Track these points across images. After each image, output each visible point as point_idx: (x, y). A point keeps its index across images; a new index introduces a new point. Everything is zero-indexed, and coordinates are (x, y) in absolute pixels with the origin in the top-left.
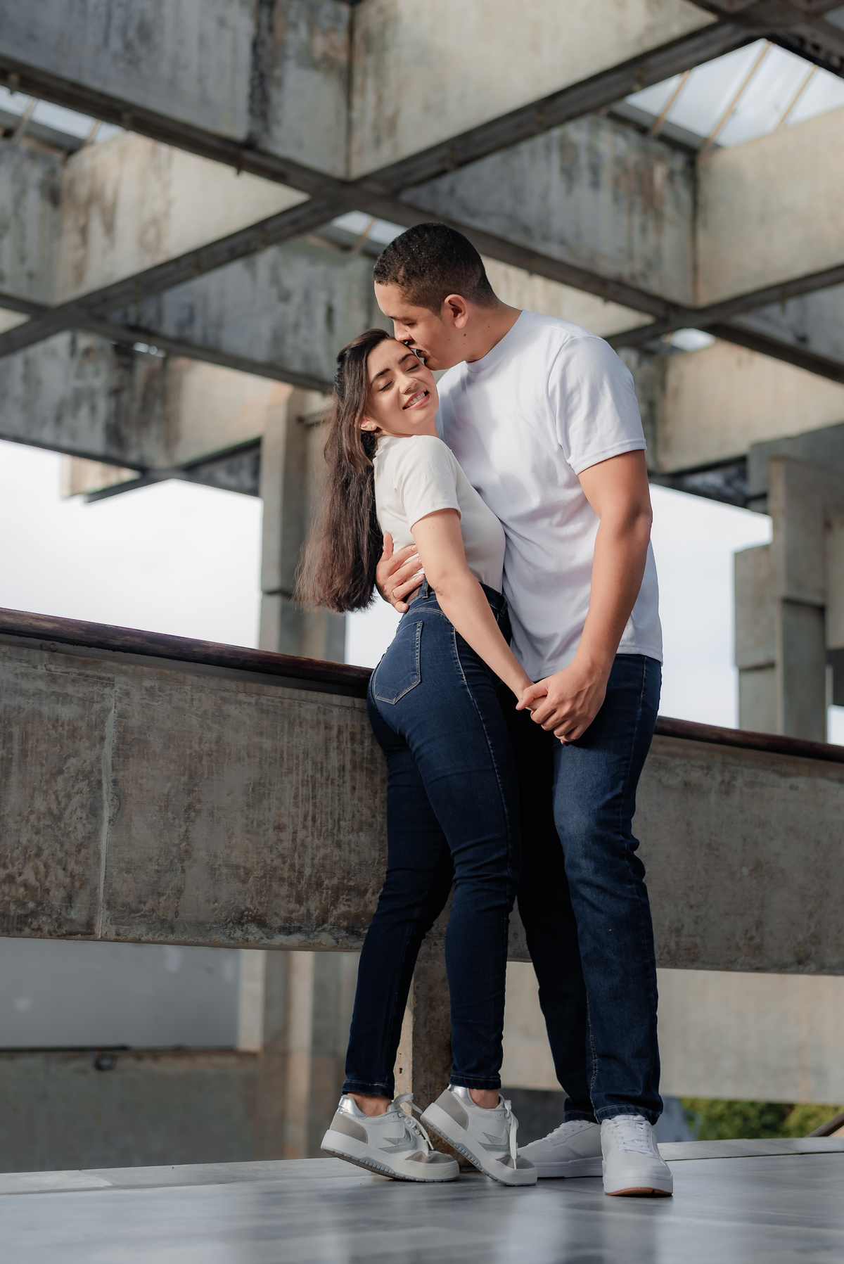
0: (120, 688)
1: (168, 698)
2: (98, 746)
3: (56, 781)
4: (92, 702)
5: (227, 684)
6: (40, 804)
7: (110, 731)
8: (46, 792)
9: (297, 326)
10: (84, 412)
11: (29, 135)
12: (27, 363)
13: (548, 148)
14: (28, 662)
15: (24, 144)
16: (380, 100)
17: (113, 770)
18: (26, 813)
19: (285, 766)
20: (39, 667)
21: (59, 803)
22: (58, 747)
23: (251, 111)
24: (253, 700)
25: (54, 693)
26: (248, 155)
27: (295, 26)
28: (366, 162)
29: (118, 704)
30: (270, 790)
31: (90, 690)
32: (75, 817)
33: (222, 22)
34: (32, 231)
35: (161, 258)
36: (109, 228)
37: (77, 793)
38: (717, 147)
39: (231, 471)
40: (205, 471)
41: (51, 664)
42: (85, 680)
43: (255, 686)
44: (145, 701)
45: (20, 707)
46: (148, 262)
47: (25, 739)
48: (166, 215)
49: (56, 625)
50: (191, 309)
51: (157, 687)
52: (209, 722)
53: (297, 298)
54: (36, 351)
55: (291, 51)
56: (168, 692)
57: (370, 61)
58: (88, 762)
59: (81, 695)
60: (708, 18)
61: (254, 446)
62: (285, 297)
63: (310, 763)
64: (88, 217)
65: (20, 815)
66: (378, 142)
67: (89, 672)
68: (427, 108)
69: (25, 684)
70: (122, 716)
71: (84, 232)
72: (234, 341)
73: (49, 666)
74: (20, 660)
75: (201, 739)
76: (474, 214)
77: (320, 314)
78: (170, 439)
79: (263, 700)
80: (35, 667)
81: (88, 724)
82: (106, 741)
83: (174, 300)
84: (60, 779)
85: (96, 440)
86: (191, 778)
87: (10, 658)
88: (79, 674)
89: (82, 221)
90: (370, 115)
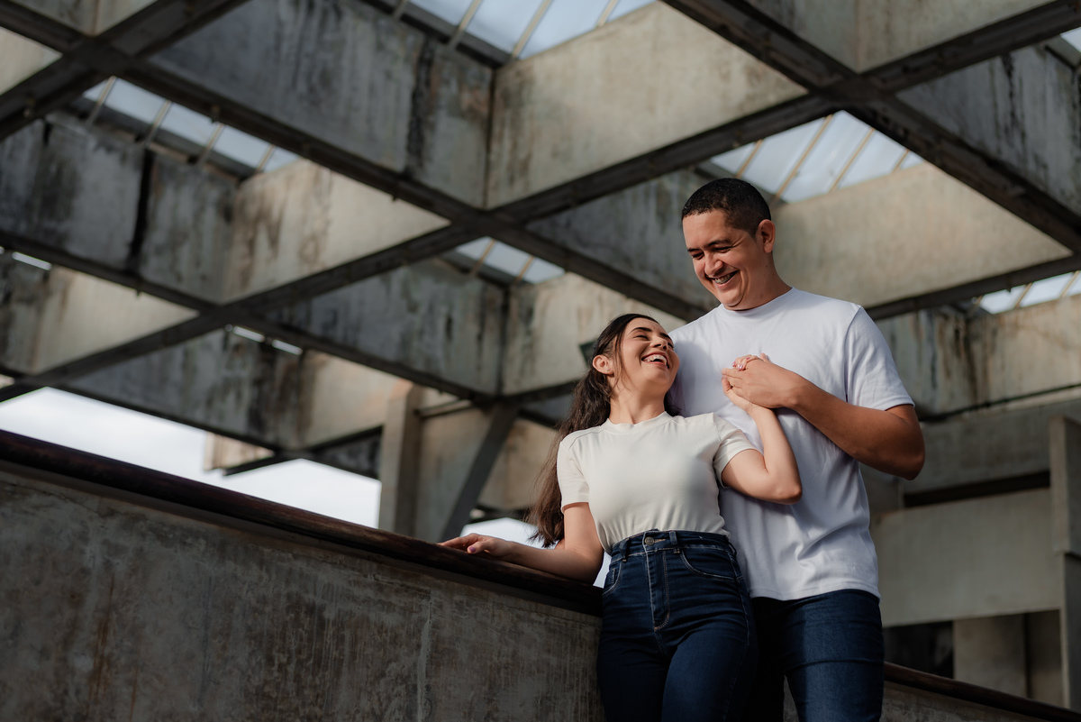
0: (435, 601)
1: (473, 612)
2: (415, 653)
3: (379, 683)
4: (412, 612)
5: (523, 603)
6: (365, 704)
7: (425, 640)
8: (370, 693)
9: (421, 333)
10: (231, 398)
11: (210, 162)
12: (186, 354)
13: (647, 194)
14: (360, 571)
15: (205, 170)
16: (515, 146)
17: (427, 676)
18: (353, 712)
19: (568, 683)
20: (369, 576)
21: (381, 704)
22: (382, 652)
23: (409, 149)
24: (543, 620)
25: (380, 601)
26: (404, 185)
27: (447, 82)
28: (502, 195)
29: (433, 616)
30: (555, 704)
31: (410, 600)
32: (393, 718)
33: (388, 75)
34: (208, 241)
35: (317, 268)
36: (274, 241)
37: (396, 696)
38: (782, 203)
39: (352, 455)
40: (330, 453)
41: (379, 574)
42: (406, 591)
43: (544, 606)
44: (455, 614)
45: (351, 612)
46: (306, 271)
47: (354, 643)
48: (325, 233)
49: (385, 539)
50: (335, 313)
51: (465, 601)
52: (507, 637)
53: (423, 310)
54: (195, 344)
55: (443, 102)
56: (474, 607)
57: (508, 114)
58: (406, 667)
59: (402, 605)
60: (800, 91)
61: (375, 433)
62: (413, 308)
63: (588, 681)
64: (255, 231)
65: (348, 713)
66: (512, 180)
67: (409, 584)
68: (555, 154)
69: (357, 591)
70: (435, 626)
71: (251, 244)
72: (368, 343)
73: (377, 576)
74: (353, 569)
75: (499, 652)
76: (585, 245)
77: (441, 324)
78: (303, 424)
79: (551, 620)
80: (366, 576)
81: (407, 632)
82: (422, 649)
83: (321, 306)
84: (382, 681)
85: (239, 423)
86: (490, 688)
87: (345, 566)
88: (401, 585)
89: (250, 234)
90: (506, 158)
